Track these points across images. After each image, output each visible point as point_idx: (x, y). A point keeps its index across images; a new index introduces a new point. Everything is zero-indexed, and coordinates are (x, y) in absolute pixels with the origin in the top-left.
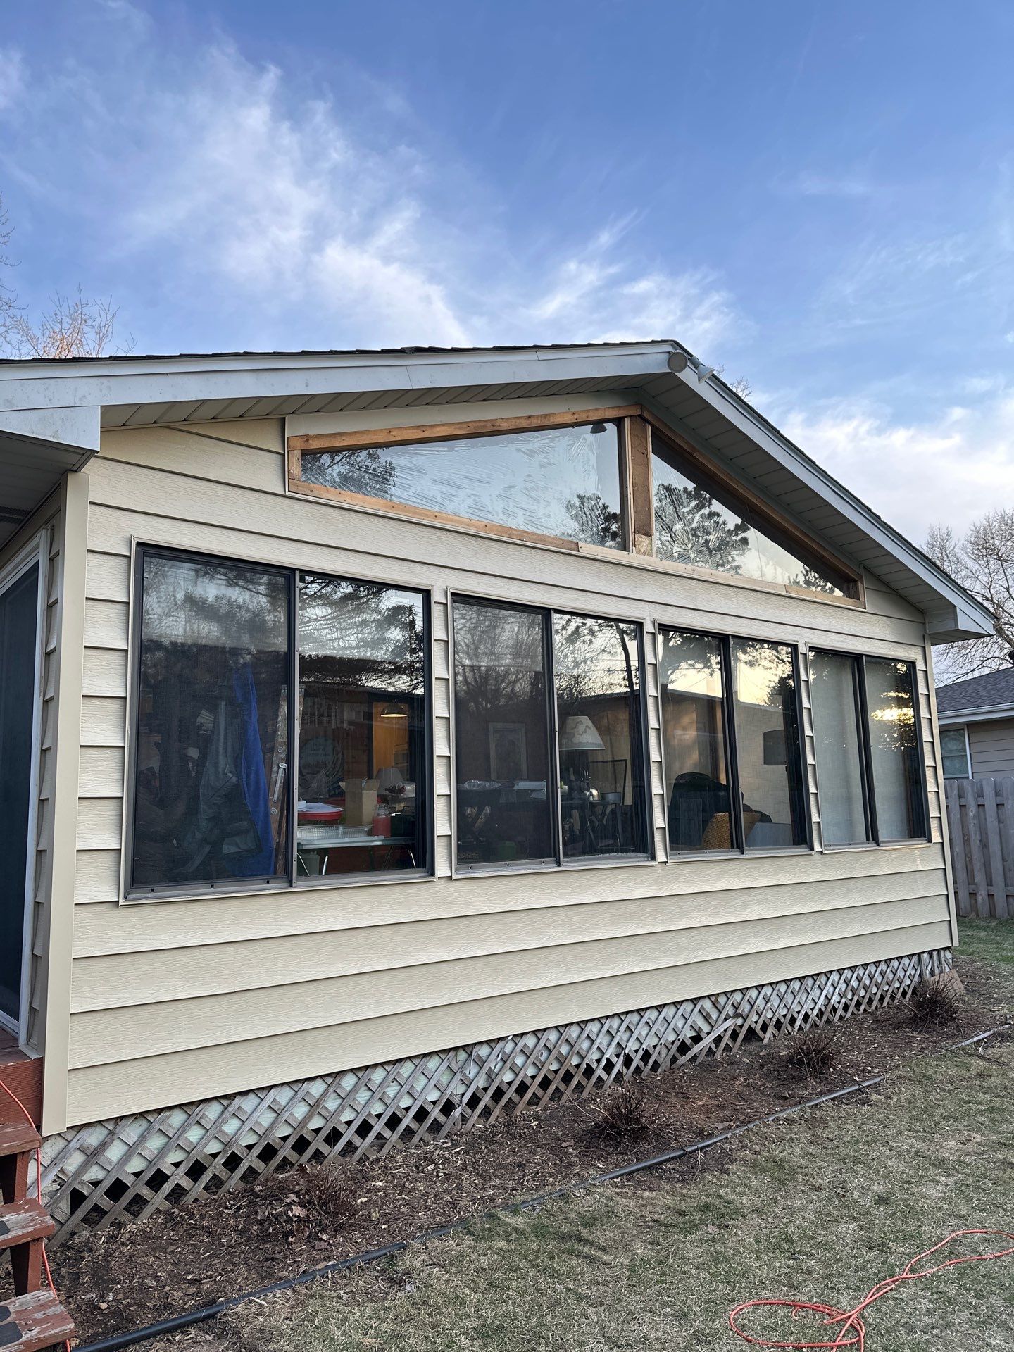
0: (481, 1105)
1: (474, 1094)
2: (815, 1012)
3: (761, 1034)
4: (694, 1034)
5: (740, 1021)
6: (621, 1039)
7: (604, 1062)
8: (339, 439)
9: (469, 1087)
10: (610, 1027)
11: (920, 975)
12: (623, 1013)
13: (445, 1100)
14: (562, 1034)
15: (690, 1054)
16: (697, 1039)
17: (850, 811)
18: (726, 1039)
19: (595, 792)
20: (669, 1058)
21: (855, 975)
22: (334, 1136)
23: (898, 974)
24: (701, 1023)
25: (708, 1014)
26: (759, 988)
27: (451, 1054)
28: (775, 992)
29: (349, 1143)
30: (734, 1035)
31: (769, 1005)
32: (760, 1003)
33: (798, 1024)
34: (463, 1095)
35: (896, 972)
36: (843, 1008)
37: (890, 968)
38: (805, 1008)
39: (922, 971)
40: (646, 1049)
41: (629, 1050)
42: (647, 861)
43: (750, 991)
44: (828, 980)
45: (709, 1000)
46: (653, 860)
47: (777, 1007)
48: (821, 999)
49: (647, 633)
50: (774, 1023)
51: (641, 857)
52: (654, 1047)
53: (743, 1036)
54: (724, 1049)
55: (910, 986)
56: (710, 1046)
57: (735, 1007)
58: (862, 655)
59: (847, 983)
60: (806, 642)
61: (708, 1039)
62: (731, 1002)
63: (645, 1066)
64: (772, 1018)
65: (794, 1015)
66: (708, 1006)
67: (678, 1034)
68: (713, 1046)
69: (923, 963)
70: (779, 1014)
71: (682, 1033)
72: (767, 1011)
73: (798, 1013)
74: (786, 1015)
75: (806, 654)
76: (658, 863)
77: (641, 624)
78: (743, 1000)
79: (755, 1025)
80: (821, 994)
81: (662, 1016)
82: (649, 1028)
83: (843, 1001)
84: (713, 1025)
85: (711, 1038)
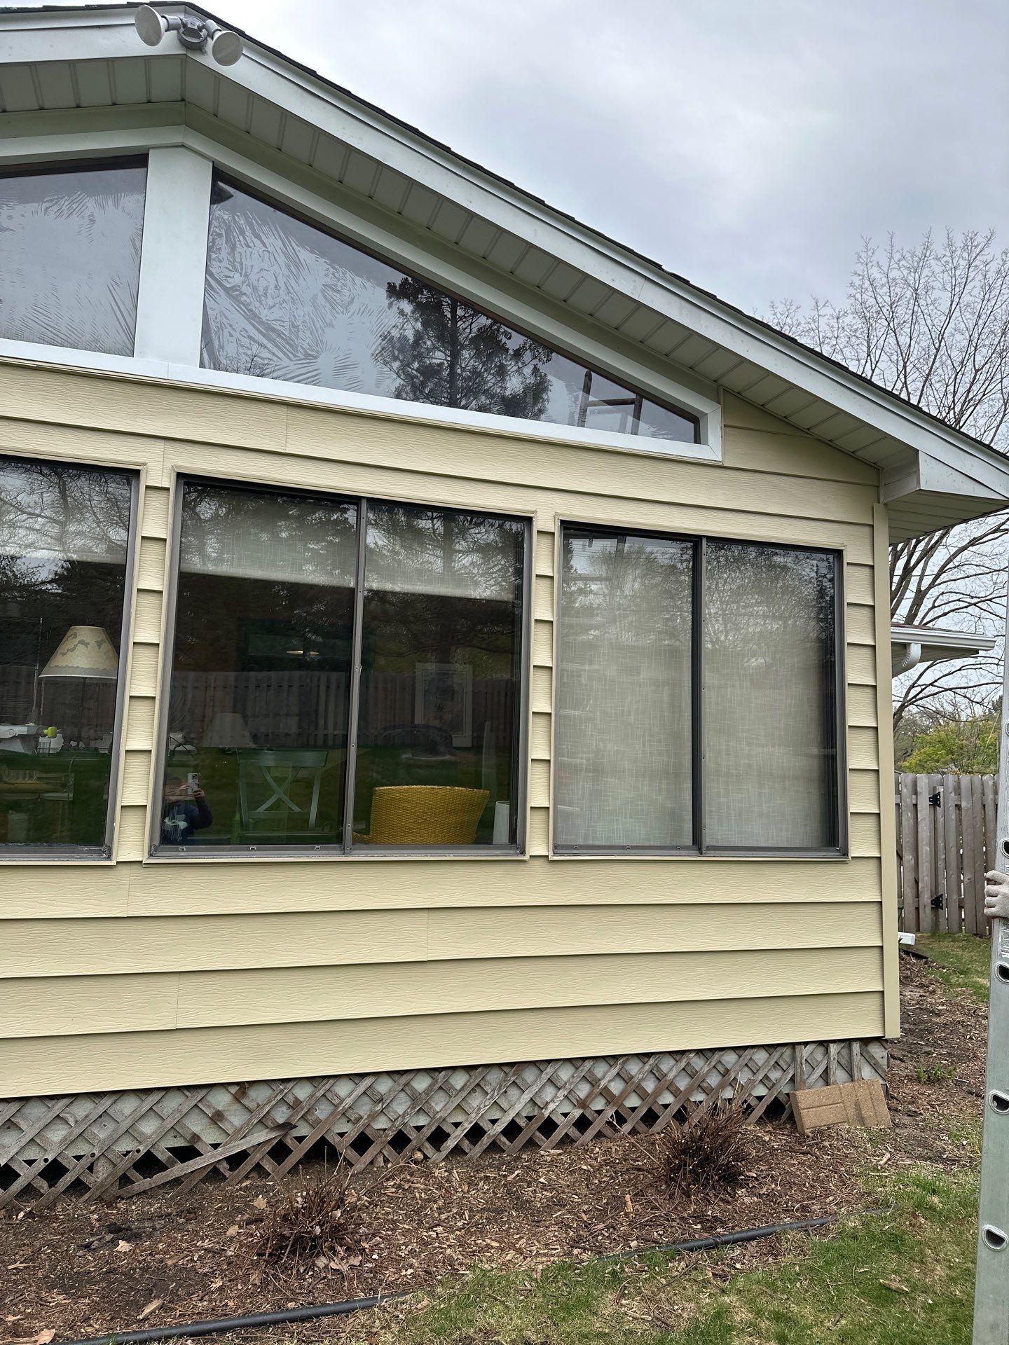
2: (500, 1127)
4: (180, 1143)
5: (298, 1131)
11: (793, 1080)
15: (160, 1178)
16: (185, 1153)
18: (258, 1159)
20: (113, 1178)
21: (614, 1071)
23: (734, 1075)
24: (200, 1128)
25: (218, 1114)
30: (279, 1152)
35: (727, 1071)
36: (575, 1125)
37: (713, 1064)
38: (474, 1118)
39: (799, 1075)
40: (55, 1160)
41: (11, 1159)
42: (94, 859)
43: (331, 1081)
44: (541, 1075)
45: (224, 1090)
46: (109, 858)
47: (401, 1113)
48: (517, 1106)
49: (148, 487)
50: (389, 1139)
51: (83, 852)
52: (78, 1158)
53: (301, 1155)
54: (249, 1173)
55: (763, 1097)
56: (215, 1167)
57: (290, 1107)
58: (700, 537)
59: (594, 1083)
60: (556, 514)
61: (213, 1156)
62: (279, 1097)
63: (50, 1186)
64: (385, 1130)
65: (444, 1128)
66: (221, 1100)
67: (140, 1142)
68: (225, 1168)
69: (804, 1061)
70: (405, 1124)
71: (150, 1141)
72: (373, 1116)
73: (457, 1125)
74: (422, 1127)
75: (553, 534)
76: (117, 862)
77: (137, 473)
78: (312, 1096)
79: (338, 1139)
80: (520, 1098)
81: (100, 1110)
82: (66, 1126)
83: (577, 1113)
84: (230, 1132)
85: (221, 1154)
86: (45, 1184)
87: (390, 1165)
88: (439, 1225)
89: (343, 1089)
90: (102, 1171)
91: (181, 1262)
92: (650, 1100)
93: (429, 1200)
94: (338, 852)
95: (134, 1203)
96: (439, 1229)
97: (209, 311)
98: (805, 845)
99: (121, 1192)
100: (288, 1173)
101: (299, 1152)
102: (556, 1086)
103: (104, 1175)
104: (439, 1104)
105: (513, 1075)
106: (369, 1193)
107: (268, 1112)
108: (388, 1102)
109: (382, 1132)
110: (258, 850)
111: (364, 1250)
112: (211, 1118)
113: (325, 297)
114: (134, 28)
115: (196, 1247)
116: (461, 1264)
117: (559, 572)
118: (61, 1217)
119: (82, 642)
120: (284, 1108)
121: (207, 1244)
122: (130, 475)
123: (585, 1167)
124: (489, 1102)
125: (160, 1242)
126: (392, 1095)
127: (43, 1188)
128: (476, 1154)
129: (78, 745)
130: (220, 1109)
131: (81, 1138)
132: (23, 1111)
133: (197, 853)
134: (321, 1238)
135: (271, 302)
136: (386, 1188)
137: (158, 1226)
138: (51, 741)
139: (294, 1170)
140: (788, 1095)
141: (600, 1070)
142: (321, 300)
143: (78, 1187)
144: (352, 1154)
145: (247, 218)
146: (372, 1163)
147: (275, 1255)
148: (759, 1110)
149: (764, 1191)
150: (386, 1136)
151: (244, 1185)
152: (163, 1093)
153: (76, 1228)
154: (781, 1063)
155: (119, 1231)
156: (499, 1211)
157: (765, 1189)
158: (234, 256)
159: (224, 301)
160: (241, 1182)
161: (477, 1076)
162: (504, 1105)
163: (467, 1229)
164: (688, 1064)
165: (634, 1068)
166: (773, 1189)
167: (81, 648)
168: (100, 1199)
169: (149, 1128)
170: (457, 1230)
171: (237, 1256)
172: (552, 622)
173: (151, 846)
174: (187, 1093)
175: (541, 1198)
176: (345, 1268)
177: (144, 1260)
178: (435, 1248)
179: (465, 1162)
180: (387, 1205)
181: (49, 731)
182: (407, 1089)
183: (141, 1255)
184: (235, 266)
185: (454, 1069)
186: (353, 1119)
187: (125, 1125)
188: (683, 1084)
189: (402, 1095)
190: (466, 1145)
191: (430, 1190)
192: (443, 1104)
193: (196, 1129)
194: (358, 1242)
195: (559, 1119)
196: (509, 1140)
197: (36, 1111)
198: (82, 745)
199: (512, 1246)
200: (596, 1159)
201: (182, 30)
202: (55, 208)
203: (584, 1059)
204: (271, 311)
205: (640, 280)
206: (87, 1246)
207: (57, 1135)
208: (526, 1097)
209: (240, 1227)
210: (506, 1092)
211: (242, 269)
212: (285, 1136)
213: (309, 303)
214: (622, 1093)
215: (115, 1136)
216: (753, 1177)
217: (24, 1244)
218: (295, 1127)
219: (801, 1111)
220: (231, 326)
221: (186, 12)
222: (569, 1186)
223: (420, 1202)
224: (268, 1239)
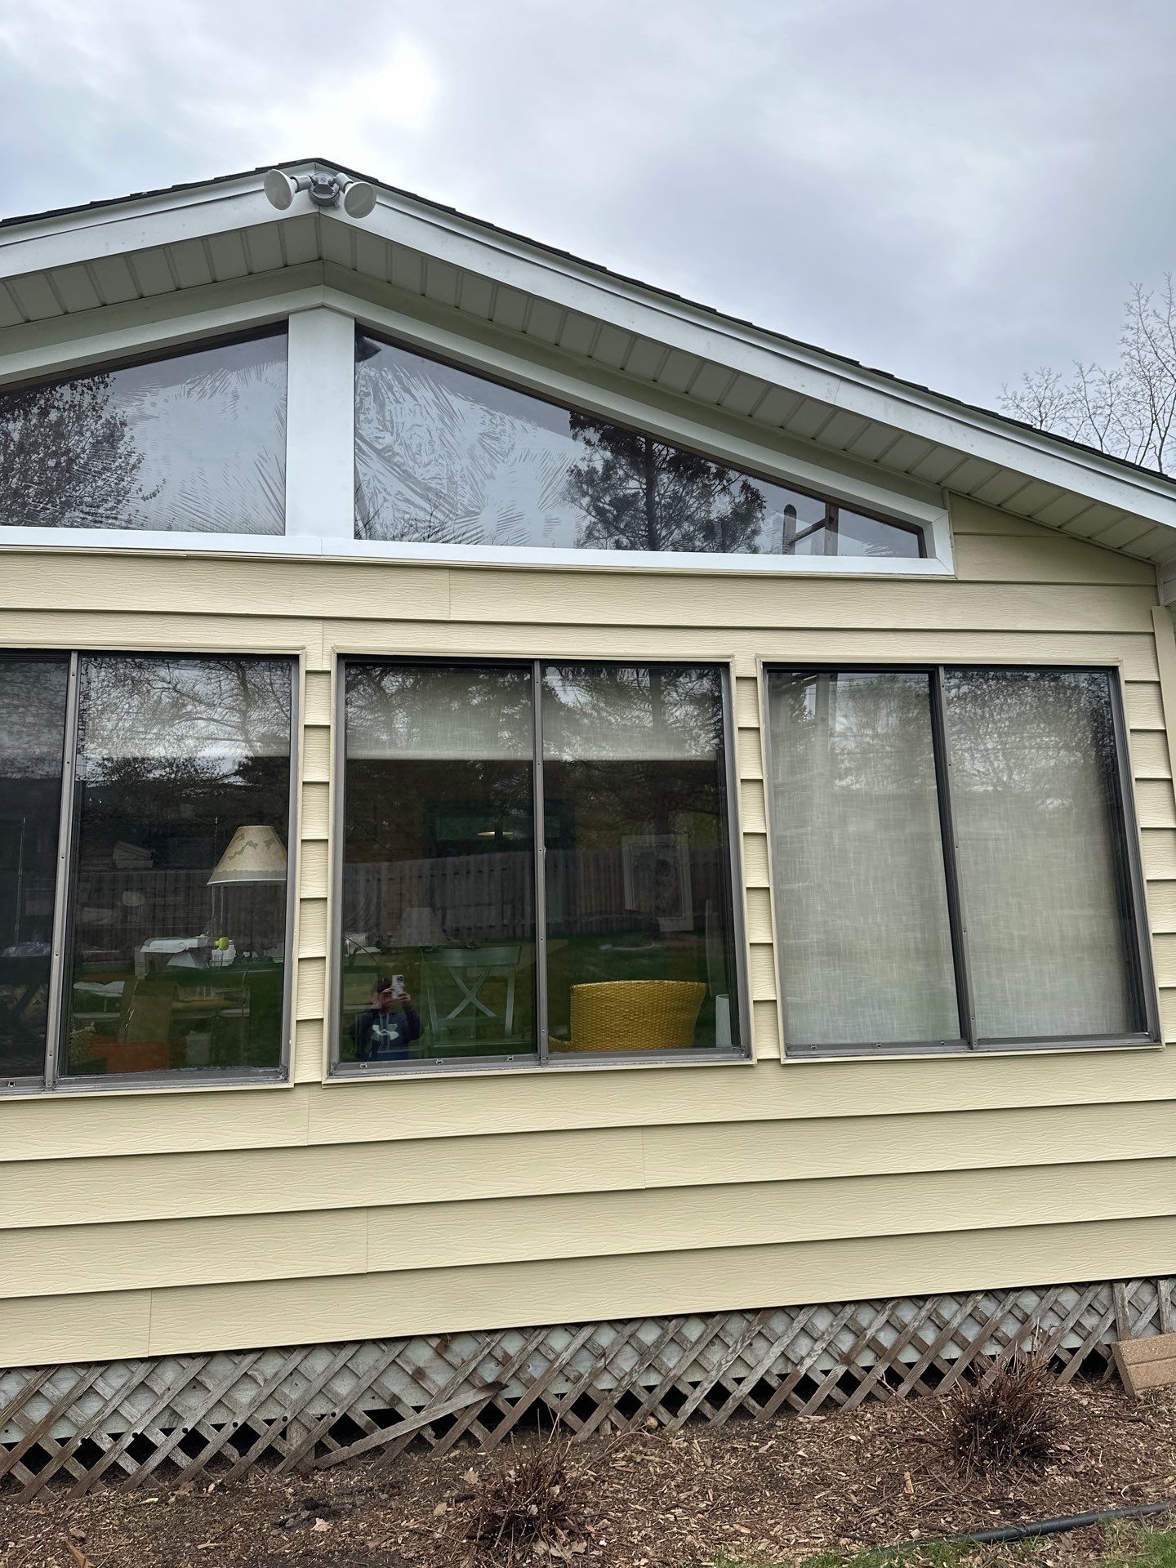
2: (747, 1386)
3: (569, 1418)
4: (379, 1405)
5: (510, 1391)
6: (179, 1402)
7: (129, 1440)
10: (153, 1378)
11: (1114, 1326)
15: (359, 1446)
16: (386, 1418)
18: (467, 1423)
20: (308, 1445)
21: (883, 1318)
23: (1037, 1322)
24: (400, 1388)
25: (421, 1370)
26: (574, 1328)
30: (490, 1416)
31: (601, 1363)
32: (574, 1357)
33: (689, 1408)
35: (1027, 1317)
36: (838, 1384)
37: (1008, 1308)
38: (715, 1376)
39: (1121, 1320)
40: (245, 1425)
41: (199, 1423)
42: (270, 1082)
43: (544, 1332)
44: (792, 1324)
45: (424, 1344)
46: (286, 1080)
47: (628, 1370)
48: (766, 1361)
49: (308, 672)
50: (616, 1401)
51: (257, 1074)
52: (270, 1422)
53: (515, 1421)
54: (458, 1441)
55: (1077, 1349)
56: (419, 1434)
57: (499, 1363)
58: (936, 666)
59: (859, 1333)
60: (757, 656)
61: (416, 1421)
62: (486, 1351)
63: (241, 1455)
64: (610, 1390)
65: (680, 1388)
66: (422, 1355)
67: (335, 1404)
68: (430, 1435)
69: (1126, 1303)
70: (633, 1384)
71: (346, 1402)
72: (596, 1374)
73: (695, 1385)
74: (654, 1387)
75: (756, 678)
76: (295, 1084)
77: (296, 658)
78: (524, 1349)
79: (556, 1401)
80: (768, 1352)
81: (290, 1367)
82: (254, 1386)
83: (840, 1370)
84: (434, 1393)
85: (425, 1418)
86: (236, 1453)
87: (618, 1433)
88: (677, 1506)
89: (559, 1341)
90: (296, 1438)
91: (383, 1545)
92: (930, 1354)
93: (665, 1476)
94: (533, 1063)
95: (332, 1476)
96: (678, 1511)
97: (361, 477)
98: (1103, 1029)
99: (317, 1463)
100: (502, 1441)
101: (513, 1416)
102: (812, 1337)
103: (299, 1443)
104: (671, 1359)
105: (759, 1324)
106: (596, 1467)
107: (475, 1369)
108: (611, 1357)
109: (607, 1393)
110: (446, 1063)
111: (589, 1534)
112: (411, 1376)
113: (483, 446)
114: (264, 194)
115: (401, 1527)
116: (704, 1554)
117: (765, 721)
118: (254, 1490)
119: (250, 843)
120: (492, 1365)
121: (412, 1524)
122: (288, 661)
123: (853, 1438)
124: (732, 1357)
125: (361, 1521)
126: (616, 1349)
127: (233, 1456)
128: (721, 1421)
129: (251, 956)
130: (421, 1366)
131: (270, 1398)
132: (208, 1368)
133: (379, 1070)
134: (538, 1518)
135: (425, 459)
136: (615, 1460)
137: (358, 1503)
138: (224, 953)
139: (506, 1439)
140: (1108, 1346)
141: (865, 1317)
142: (479, 451)
143: (271, 1456)
144: (573, 1420)
145: (394, 371)
146: (597, 1430)
147: (488, 1538)
148: (1073, 1366)
149: (1081, 1468)
150: (613, 1398)
151: (452, 1455)
152: (357, 1347)
153: (270, 1503)
154: (1097, 1305)
155: (316, 1507)
156: (750, 1491)
157: (1082, 1466)
158: (384, 416)
159: (376, 464)
160: (449, 1452)
161: (715, 1325)
162: (750, 1360)
163: (711, 1511)
164: (976, 1308)
165: (907, 1314)
166: (1093, 1467)
167: (249, 850)
168: (295, 1470)
169: (343, 1387)
170: (699, 1512)
171: (446, 1539)
172: (761, 781)
173: (329, 1063)
174: (384, 1347)
175: (799, 1475)
176: (567, 1555)
177: (344, 1541)
178: (674, 1534)
179: (707, 1429)
180: (616, 1481)
181: (220, 942)
182: (632, 1341)
183: (340, 1536)
184: (386, 425)
185: (687, 1317)
186: (572, 1377)
187: (318, 1385)
188: (971, 1333)
189: (628, 1348)
190: (708, 1409)
191: (666, 1463)
192: (677, 1359)
193: (396, 1390)
194: (581, 1525)
195: (818, 1378)
196: (760, 1404)
197: (220, 1368)
198: (255, 955)
199: (766, 1534)
200: (867, 1428)
201: (313, 187)
202: (198, 389)
203: (844, 1304)
204: (427, 469)
205: (836, 382)
206: (282, 1524)
207: (245, 1395)
208: (776, 1350)
209: (449, 1505)
210: (751, 1344)
211: (393, 427)
212: (495, 1397)
213: (467, 455)
214: (895, 1345)
215: (308, 1398)
216: (1065, 1451)
217: (215, 1521)
218: (506, 1386)
219: (1128, 1367)
220: (385, 490)
221: (316, 168)
222: (834, 1461)
223: (655, 1478)
224: (478, 1519)
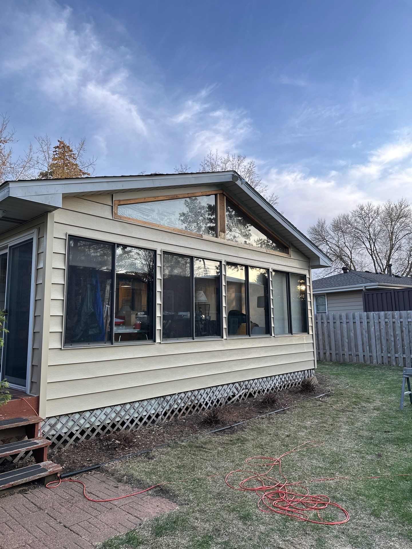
0: (167, 415)
1: (165, 412)
2: (271, 388)
3: (253, 395)
4: (233, 394)
5: (247, 391)
6: (210, 395)
7: (205, 402)
8: (129, 201)
9: (164, 409)
10: (207, 391)
11: (304, 378)
12: (211, 387)
13: (156, 413)
14: (192, 393)
15: (231, 401)
16: (234, 396)
17: (284, 323)
18: (243, 396)
19: (204, 316)
20: (225, 402)
21: (284, 377)
22: (123, 424)
23: (297, 377)
24: (235, 391)
25: (237, 388)
26: (253, 380)
27: (159, 399)
28: (259, 381)
29: (128, 426)
30: (245, 395)
31: (256, 386)
32: (254, 385)
33: (265, 392)
34: (162, 412)
37: (295, 375)
38: (268, 387)
39: (305, 376)
40: (218, 399)
41: (213, 399)
43: (250, 381)
44: (275, 378)
45: (238, 383)
47: (259, 387)
49: (223, 264)
51: (220, 337)
52: (221, 398)
53: (248, 395)
54: (242, 399)
56: (237, 399)
59: (281, 379)
60: (272, 268)
61: (237, 396)
62: (244, 384)
64: (257, 390)
71: (229, 394)
74: (262, 389)
75: (272, 272)
77: (221, 262)
79: (252, 392)
81: (223, 388)
82: (219, 392)
83: (280, 385)
84: (239, 391)
86: (217, 404)
90: (223, 401)
99: (226, 405)
105: (272, 378)
124: (269, 384)
131: (221, 394)
154: (303, 374)
164: (292, 375)
169: (229, 391)
173: (227, 336)
174: (233, 384)
185: (264, 377)
186: (253, 388)
187: (226, 391)
188: (291, 379)
192: (264, 384)
195: (278, 387)
201: (233, 176)
203: (280, 375)
208: (274, 382)
210: (271, 382)
214: (285, 381)
